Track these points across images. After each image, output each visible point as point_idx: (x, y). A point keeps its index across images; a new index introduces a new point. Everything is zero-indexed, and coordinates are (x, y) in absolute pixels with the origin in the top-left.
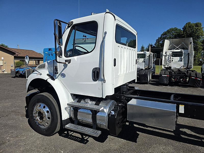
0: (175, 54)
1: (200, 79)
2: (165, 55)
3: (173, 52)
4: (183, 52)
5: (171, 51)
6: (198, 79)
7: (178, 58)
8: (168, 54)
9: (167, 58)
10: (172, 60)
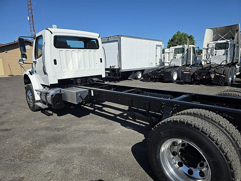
0: (219, 47)
1: (224, 76)
2: (207, 47)
3: (217, 44)
4: (229, 43)
5: (214, 43)
6: (222, 76)
7: (223, 51)
8: (210, 46)
9: (209, 51)
10: (216, 54)
